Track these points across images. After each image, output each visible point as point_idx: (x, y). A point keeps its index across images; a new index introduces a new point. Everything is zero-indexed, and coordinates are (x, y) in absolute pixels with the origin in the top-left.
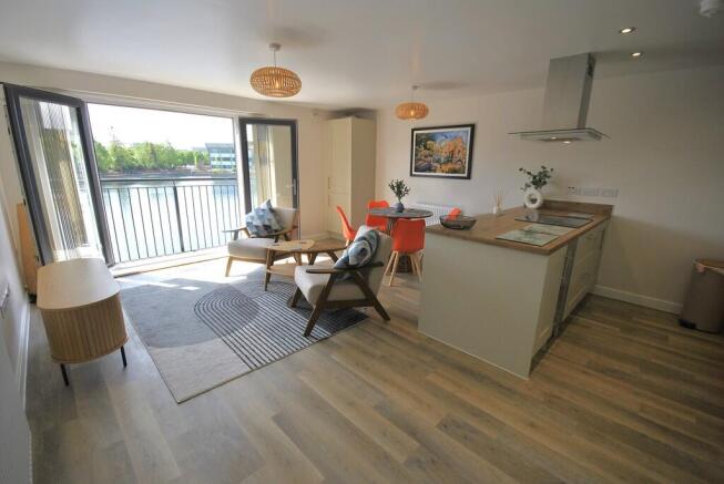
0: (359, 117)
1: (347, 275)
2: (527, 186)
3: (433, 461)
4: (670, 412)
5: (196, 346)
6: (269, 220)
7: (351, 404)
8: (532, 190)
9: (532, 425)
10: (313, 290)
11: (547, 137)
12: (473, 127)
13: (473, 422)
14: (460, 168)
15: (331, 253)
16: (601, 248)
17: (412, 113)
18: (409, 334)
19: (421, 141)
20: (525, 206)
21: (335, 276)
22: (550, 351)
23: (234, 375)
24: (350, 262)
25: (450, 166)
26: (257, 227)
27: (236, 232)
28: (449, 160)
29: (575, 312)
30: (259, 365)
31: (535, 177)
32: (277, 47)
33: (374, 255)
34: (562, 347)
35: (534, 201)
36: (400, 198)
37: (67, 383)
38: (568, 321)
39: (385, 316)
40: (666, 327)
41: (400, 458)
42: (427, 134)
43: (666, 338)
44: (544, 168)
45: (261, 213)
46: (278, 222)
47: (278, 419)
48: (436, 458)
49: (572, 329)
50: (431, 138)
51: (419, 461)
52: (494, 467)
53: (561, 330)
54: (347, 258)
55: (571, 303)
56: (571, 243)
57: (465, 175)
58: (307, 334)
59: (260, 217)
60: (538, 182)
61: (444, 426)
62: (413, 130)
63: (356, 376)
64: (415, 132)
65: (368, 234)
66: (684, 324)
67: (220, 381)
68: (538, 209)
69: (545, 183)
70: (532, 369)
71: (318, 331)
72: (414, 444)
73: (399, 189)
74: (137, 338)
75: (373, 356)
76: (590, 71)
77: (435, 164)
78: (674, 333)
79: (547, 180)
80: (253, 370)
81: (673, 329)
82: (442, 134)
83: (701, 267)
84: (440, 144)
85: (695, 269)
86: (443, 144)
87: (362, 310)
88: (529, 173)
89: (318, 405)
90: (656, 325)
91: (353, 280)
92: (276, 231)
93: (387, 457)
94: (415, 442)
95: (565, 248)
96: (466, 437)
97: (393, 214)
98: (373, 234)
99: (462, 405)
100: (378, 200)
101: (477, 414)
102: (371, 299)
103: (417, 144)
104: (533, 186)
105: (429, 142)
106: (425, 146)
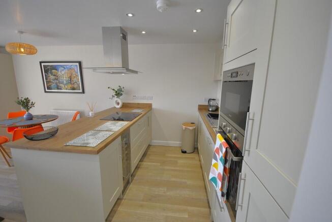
2: (113, 96)
8: (116, 99)
11: (108, 71)
12: (80, 63)
14: (77, 87)
17: (22, 50)
19: (48, 69)
20: (115, 107)
25: (70, 86)
28: (69, 82)
29: (141, 160)
31: (116, 92)
35: (118, 104)
36: (28, 109)
38: (137, 167)
42: (52, 66)
44: (119, 86)
50: (55, 68)
57: (81, 91)
60: (118, 94)
62: (41, 63)
64: (43, 64)
66: (183, 152)
68: (122, 108)
69: (121, 94)
77: (61, 85)
79: (122, 93)
82: (61, 66)
83: (184, 127)
84: (61, 72)
86: (63, 72)
88: (113, 90)
103: (46, 72)
104: (116, 96)
105: (53, 71)
106: (51, 73)
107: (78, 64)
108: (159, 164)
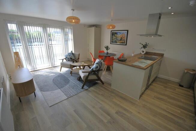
0: (96, 27)
1: (93, 73)
3: (114, 122)
4: (174, 109)
5: (53, 91)
6: (72, 56)
7: (94, 107)
8: (143, 49)
9: (139, 113)
10: (84, 77)
11: (147, 36)
12: (128, 31)
13: (124, 112)
14: (124, 42)
15: (89, 66)
16: (160, 65)
17: (111, 27)
18: (109, 88)
19: (113, 34)
20: (141, 53)
21: (90, 73)
22: (145, 93)
23: (64, 99)
24: (94, 70)
25: (121, 41)
26: (68, 58)
27: (63, 60)
28: (121, 40)
29: (152, 82)
30: (70, 96)
31: (144, 46)
32: (73, 10)
33: (100, 67)
34: (148, 92)
35: (143, 52)
36: (107, 51)
37: (20, 101)
38: (150, 85)
39: (103, 83)
40: (175, 86)
41: (106, 121)
42: (115, 32)
43: (175, 90)
44: (146, 43)
45: (70, 54)
46: (74, 57)
47: (75, 111)
48: (114, 121)
49: (151, 87)
50: (116, 33)
51: (110, 122)
52: (129, 124)
53: (148, 87)
54: (93, 69)
55: (151, 80)
56: (152, 66)
57: (125, 44)
58: (82, 88)
59: (69, 56)
61: (117, 113)
62: (111, 31)
63: (95, 99)
64: (112, 32)
65: (99, 62)
66: (181, 86)
67: (60, 101)
68: (144, 54)
69: (146, 47)
70: (140, 98)
71: (85, 87)
72: (109, 118)
73: (107, 48)
74: (38, 89)
75: (99, 94)
76: (160, 18)
77: (117, 41)
78: (178, 88)
79: (147, 46)
80: (68, 98)
81: (177, 87)
82: (119, 32)
83: (186, 71)
84: (118, 35)
85: (184, 71)
87: (97, 81)
88: (142, 44)
89: (85, 107)
90: (173, 85)
91: (95, 74)
92: (74, 59)
93: (102, 121)
94: (109, 117)
95: (150, 67)
96: (122, 116)
97: (105, 55)
98: (100, 62)
99: (122, 107)
100: (101, 50)
101: (125, 110)
102: (99, 79)
103: (112, 35)
104: (143, 48)
105: (115, 35)
106: (114, 36)
107: (127, 31)
108: (163, 87)
